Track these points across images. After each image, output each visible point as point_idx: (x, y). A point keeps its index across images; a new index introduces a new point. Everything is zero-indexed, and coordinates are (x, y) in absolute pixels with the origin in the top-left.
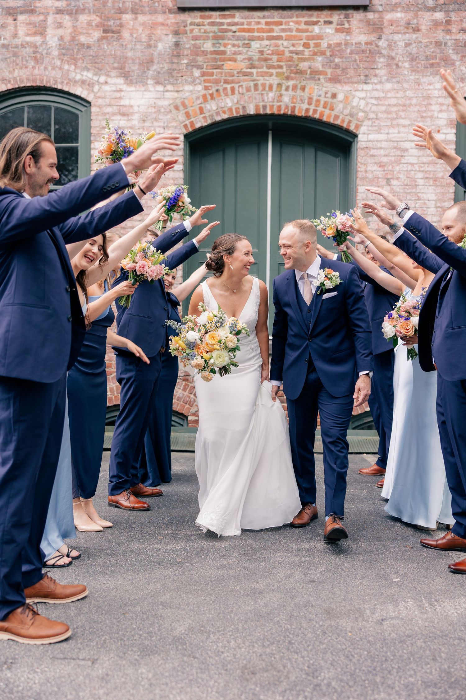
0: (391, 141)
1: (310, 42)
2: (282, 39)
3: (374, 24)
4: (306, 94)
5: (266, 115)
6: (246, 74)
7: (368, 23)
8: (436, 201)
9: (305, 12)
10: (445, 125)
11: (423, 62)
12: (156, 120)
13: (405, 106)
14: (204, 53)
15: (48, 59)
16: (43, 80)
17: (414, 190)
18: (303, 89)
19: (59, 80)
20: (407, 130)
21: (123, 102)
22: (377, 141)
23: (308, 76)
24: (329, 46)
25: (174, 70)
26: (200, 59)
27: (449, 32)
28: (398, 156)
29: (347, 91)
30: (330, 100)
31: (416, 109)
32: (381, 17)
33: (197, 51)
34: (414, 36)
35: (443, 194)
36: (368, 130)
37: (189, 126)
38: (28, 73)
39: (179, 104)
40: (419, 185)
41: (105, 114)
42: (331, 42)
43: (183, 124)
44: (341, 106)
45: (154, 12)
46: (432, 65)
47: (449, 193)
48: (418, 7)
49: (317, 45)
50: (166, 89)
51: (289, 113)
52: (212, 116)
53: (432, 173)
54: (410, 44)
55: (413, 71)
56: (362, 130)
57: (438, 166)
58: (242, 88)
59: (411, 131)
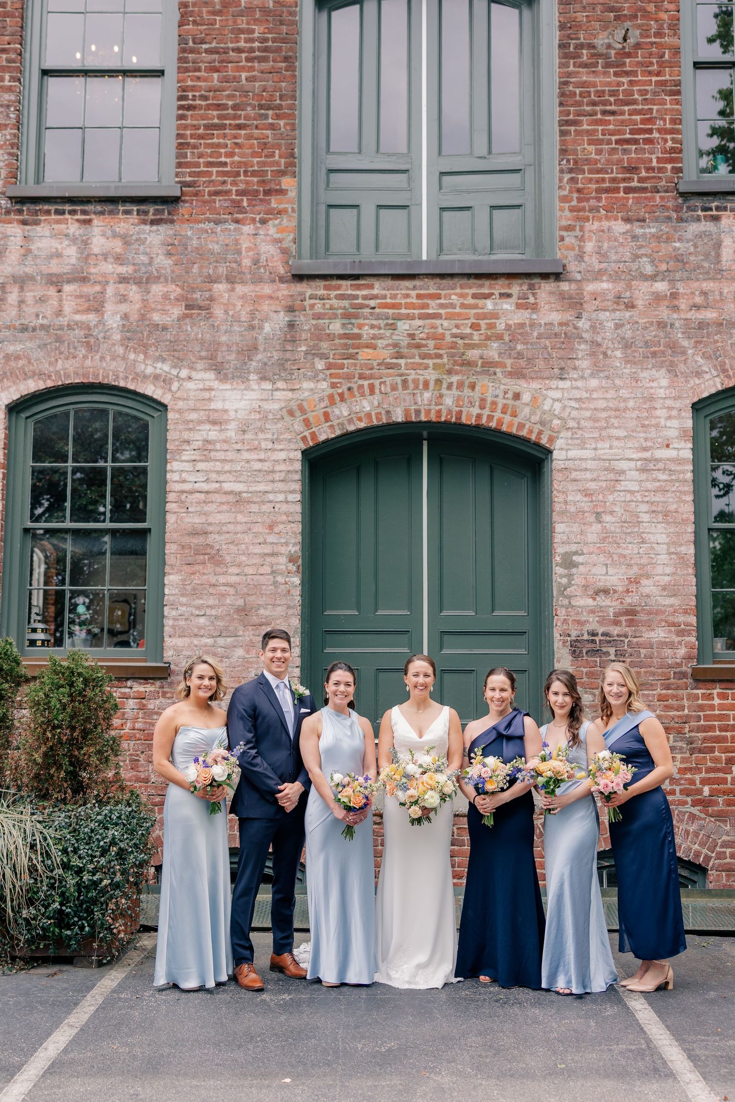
0: (599, 459)
1: (481, 322)
2: (441, 318)
3: (571, 298)
4: (476, 395)
5: (420, 422)
6: (390, 366)
7: (562, 296)
8: (668, 544)
9: (472, 281)
10: (677, 438)
11: (641, 350)
12: (262, 430)
13: (619, 410)
14: (330, 337)
15: (105, 345)
16: (98, 375)
17: (636, 530)
18: (473, 387)
19: (121, 375)
20: (623, 444)
21: (213, 406)
22: (580, 459)
23: (478, 369)
24: (508, 327)
25: (286, 360)
26: (324, 345)
27: (675, 308)
28: (611, 480)
29: (536, 390)
30: (510, 402)
31: (634, 415)
32: (580, 289)
33: (319, 335)
34: (628, 314)
35: (678, 534)
36: (567, 444)
37: (309, 439)
38: (77, 365)
39: (295, 408)
40: (642, 522)
41: (189, 422)
42: (511, 322)
43: (301, 436)
44: (527, 410)
45: (258, 280)
46: (654, 354)
47: (686, 533)
48: (631, 275)
49: (491, 326)
50: (275, 386)
51: (453, 420)
52: (342, 424)
53: (661, 504)
54: (622, 325)
55: (627, 362)
56: (559, 443)
57: (669, 495)
58: (386, 385)
59: (628, 446)
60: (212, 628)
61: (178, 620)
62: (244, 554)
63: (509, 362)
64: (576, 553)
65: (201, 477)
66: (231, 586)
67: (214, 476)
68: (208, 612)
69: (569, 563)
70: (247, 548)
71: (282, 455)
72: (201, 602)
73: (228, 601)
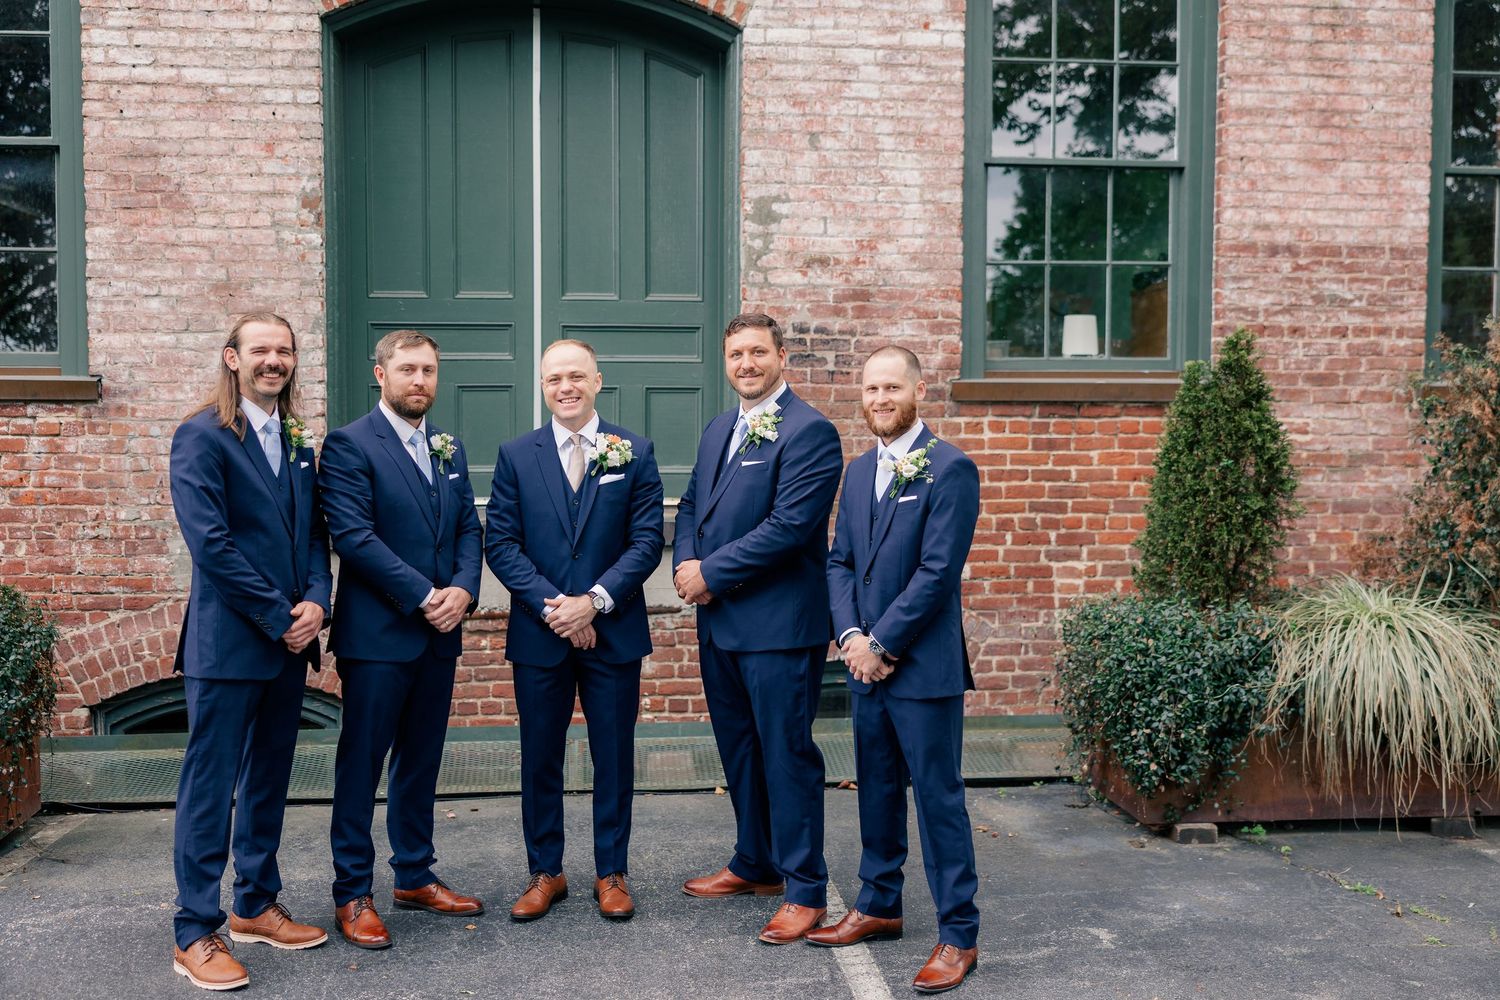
0: (818, 45)
8: (921, 187)
10: (941, 13)
17: (873, 162)
20: (855, 21)
22: (787, 44)
28: (836, 81)
35: (938, 171)
36: (766, 18)
40: (883, 150)
47: (950, 169)
53: (913, 122)
56: (753, 17)
57: (926, 106)
59: (863, 24)
60: (172, 317)
61: (111, 303)
62: (223, 192)
64: (777, 199)
65: (142, 58)
66: (203, 246)
67: (166, 56)
68: (165, 290)
69: (765, 215)
70: (229, 182)
71: (287, 23)
72: (152, 273)
73: (199, 272)
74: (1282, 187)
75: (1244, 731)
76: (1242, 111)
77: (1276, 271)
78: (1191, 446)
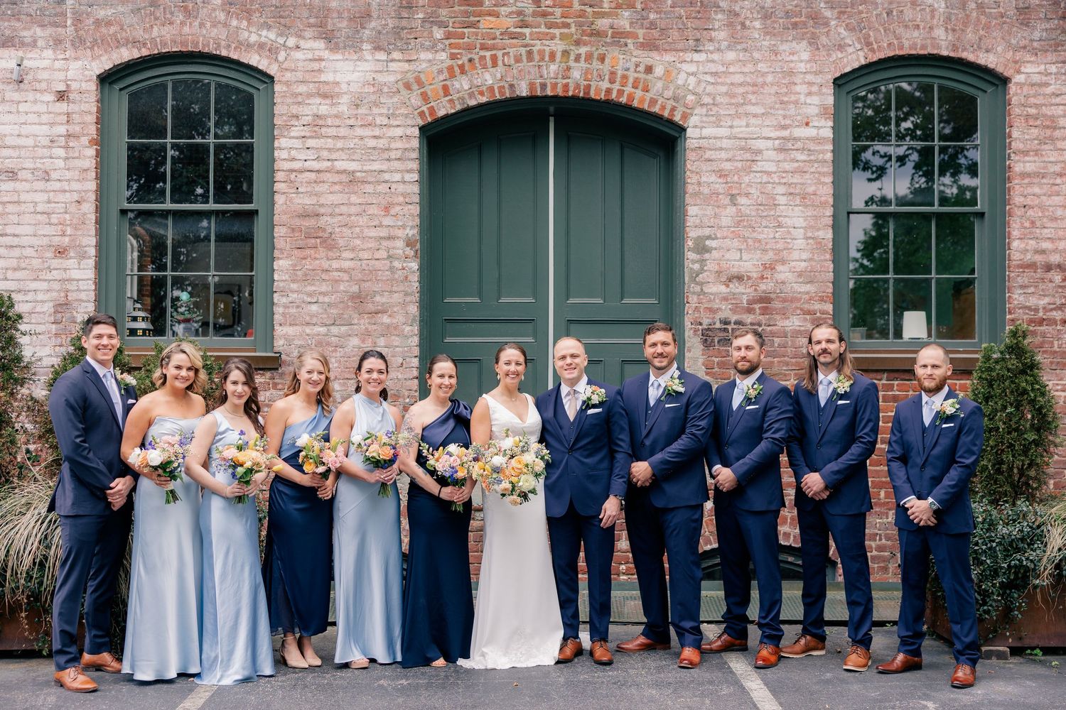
0: (735, 138)
4: (606, 68)
5: (546, 97)
6: (514, 36)
8: (805, 228)
10: (817, 115)
11: (781, 21)
12: (376, 104)
13: (757, 86)
14: (450, 3)
15: (205, 10)
16: (198, 43)
17: (772, 213)
18: (602, 59)
19: (223, 43)
20: (760, 122)
21: (323, 78)
22: (715, 138)
25: (402, 29)
26: (443, 12)
28: (747, 161)
29: (669, 63)
30: (642, 76)
31: (773, 90)
35: (816, 218)
36: (702, 122)
37: (427, 114)
38: (174, 32)
39: (412, 80)
40: (779, 205)
41: (297, 95)
43: (418, 111)
44: (659, 85)
46: (795, 25)
47: (824, 216)
50: (390, 57)
51: (581, 95)
52: (463, 99)
53: (799, 186)
55: (766, 34)
56: (693, 121)
57: (807, 176)
58: (509, 56)
59: (765, 124)
60: (325, 316)
61: (288, 307)
62: (358, 237)
63: (641, 32)
64: (709, 237)
65: (311, 155)
66: (345, 271)
67: (325, 154)
68: (321, 299)
69: (702, 249)
70: (362, 231)
71: (399, 132)
72: (313, 288)
73: (342, 288)
74: (1054, 225)
75: (1026, 585)
76: (1024, 175)
77: (1051, 281)
78: (987, 399)
